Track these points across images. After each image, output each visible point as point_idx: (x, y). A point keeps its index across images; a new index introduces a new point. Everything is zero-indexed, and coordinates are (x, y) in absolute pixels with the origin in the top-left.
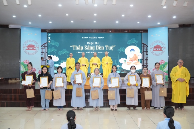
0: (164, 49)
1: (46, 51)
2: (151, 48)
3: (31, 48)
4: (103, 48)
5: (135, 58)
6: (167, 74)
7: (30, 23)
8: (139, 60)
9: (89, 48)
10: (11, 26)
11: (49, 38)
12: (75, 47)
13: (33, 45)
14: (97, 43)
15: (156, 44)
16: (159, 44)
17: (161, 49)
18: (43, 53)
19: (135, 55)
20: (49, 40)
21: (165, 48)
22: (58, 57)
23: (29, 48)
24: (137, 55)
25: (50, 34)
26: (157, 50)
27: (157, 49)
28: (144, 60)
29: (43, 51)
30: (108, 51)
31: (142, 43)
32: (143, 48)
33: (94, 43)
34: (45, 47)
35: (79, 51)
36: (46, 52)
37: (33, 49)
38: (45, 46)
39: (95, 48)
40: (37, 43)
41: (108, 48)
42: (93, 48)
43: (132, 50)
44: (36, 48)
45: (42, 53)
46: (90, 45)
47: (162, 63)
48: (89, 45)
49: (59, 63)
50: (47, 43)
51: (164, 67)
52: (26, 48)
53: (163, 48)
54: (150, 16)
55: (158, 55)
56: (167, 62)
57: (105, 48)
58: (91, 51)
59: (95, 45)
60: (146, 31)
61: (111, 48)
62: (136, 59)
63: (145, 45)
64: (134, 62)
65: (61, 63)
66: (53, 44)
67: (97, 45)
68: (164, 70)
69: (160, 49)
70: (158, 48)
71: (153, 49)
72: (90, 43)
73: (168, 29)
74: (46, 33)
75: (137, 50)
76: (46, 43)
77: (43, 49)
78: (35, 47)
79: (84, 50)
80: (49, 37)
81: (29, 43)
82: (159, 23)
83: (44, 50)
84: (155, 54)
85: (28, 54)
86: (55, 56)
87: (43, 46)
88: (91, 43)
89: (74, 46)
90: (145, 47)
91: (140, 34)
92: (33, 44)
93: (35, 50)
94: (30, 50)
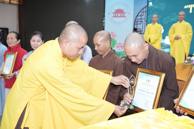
1: (145, 19)
3: (119, 15)
12: (193, 8)
13: (121, 10)
18: (141, 21)
20: (151, 1)
23: (116, 15)
29: (141, 19)
34: (144, 13)
36: (145, 21)
37: (122, 15)
38: (145, 11)
40: (128, 7)
45: (140, 23)
50: (147, 6)
52: (112, 15)
65: (167, 37)
66: (156, 7)
76: (145, 7)
77: (141, 16)
78: (125, 13)
81: (117, 8)
83: (143, 17)
87: (142, 11)
89: (191, 6)
92: (122, 8)
93: (125, 17)
94: (118, 17)
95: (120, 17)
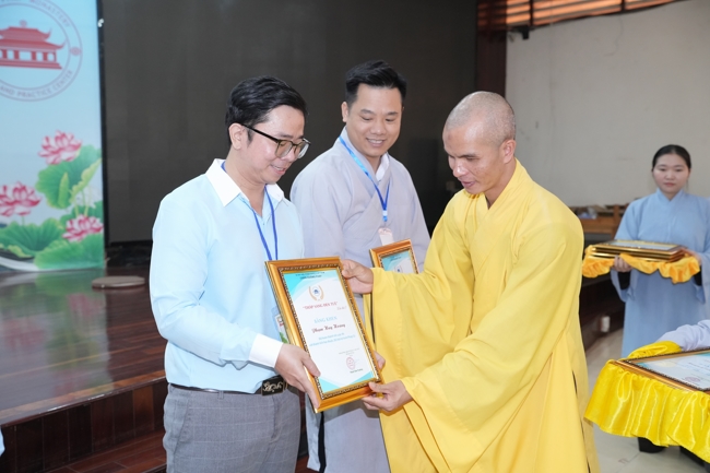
0: (75, 59)
6: (99, 223)
17: (50, 57)
21: (76, 51)
26: (17, 63)
27: (16, 54)
47: (65, 155)
51: (75, 179)
53: (66, 49)
55: (27, 95)
56: (99, 147)
68: (74, 204)
69: (40, 57)
84: (6, 90)
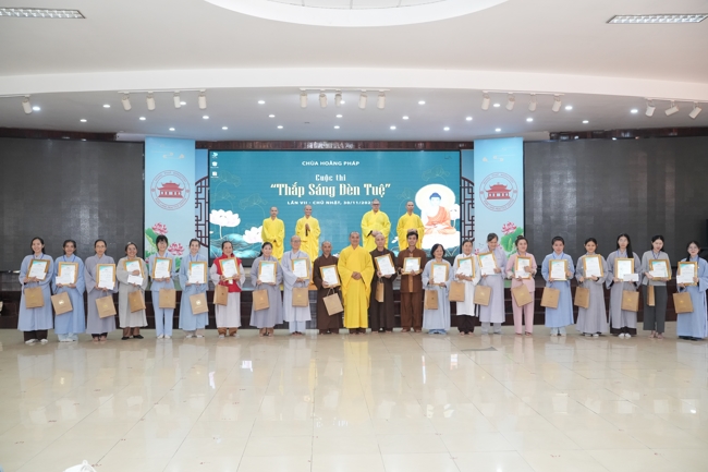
0: (515, 195)
1: (205, 199)
2: (481, 193)
3: (171, 193)
4: (357, 191)
5: (443, 216)
7: (172, 129)
8: (452, 221)
9: (321, 191)
10: (121, 136)
11: (215, 164)
12: (283, 189)
14: (341, 178)
15: (494, 182)
16: (503, 182)
17: (507, 195)
18: (198, 203)
19: (442, 210)
20: (215, 170)
21: (516, 192)
22: (237, 215)
23: (166, 193)
24: (447, 209)
25: (215, 154)
26: (496, 198)
27: (496, 195)
28: (467, 222)
29: (197, 199)
30: (372, 198)
31: (461, 178)
32: (464, 190)
33: (334, 178)
34: (203, 188)
35: (295, 198)
36: (206, 203)
37: (176, 194)
38: (203, 184)
39: (337, 190)
40: (186, 180)
41: (370, 189)
42: (331, 192)
43: (436, 195)
44: (183, 193)
45: (196, 205)
46: (324, 184)
47: (510, 232)
48: (320, 182)
49: (240, 230)
50: (208, 177)
52: (158, 192)
53: (512, 191)
54: (469, 119)
55: (498, 209)
56: (522, 227)
57: (363, 190)
58: (326, 198)
59: (336, 184)
60: (470, 145)
61: (379, 191)
62: (443, 220)
63: (469, 182)
64: (440, 226)
65: (247, 232)
66: (225, 181)
67: (343, 182)
70: (498, 191)
71: (486, 194)
72: (322, 178)
73: (524, 142)
74: (206, 151)
75: (448, 196)
76: (204, 179)
77: (198, 192)
78: (181, 190)
79: (306, 197)
80: (215, 160)
81: (166, 180)
82: (498, 130)
83: (201, 196)
84: (492, 208)
85: (164, 207)
86: (230, 212)
87: (199, 184)
88: (327, 178)
89: (280, 186)
90: (468, 187)
91: (455, 154)
92: (175, 180)
93: (181, 197)
94: (168, 196)
95: (173, 196)
